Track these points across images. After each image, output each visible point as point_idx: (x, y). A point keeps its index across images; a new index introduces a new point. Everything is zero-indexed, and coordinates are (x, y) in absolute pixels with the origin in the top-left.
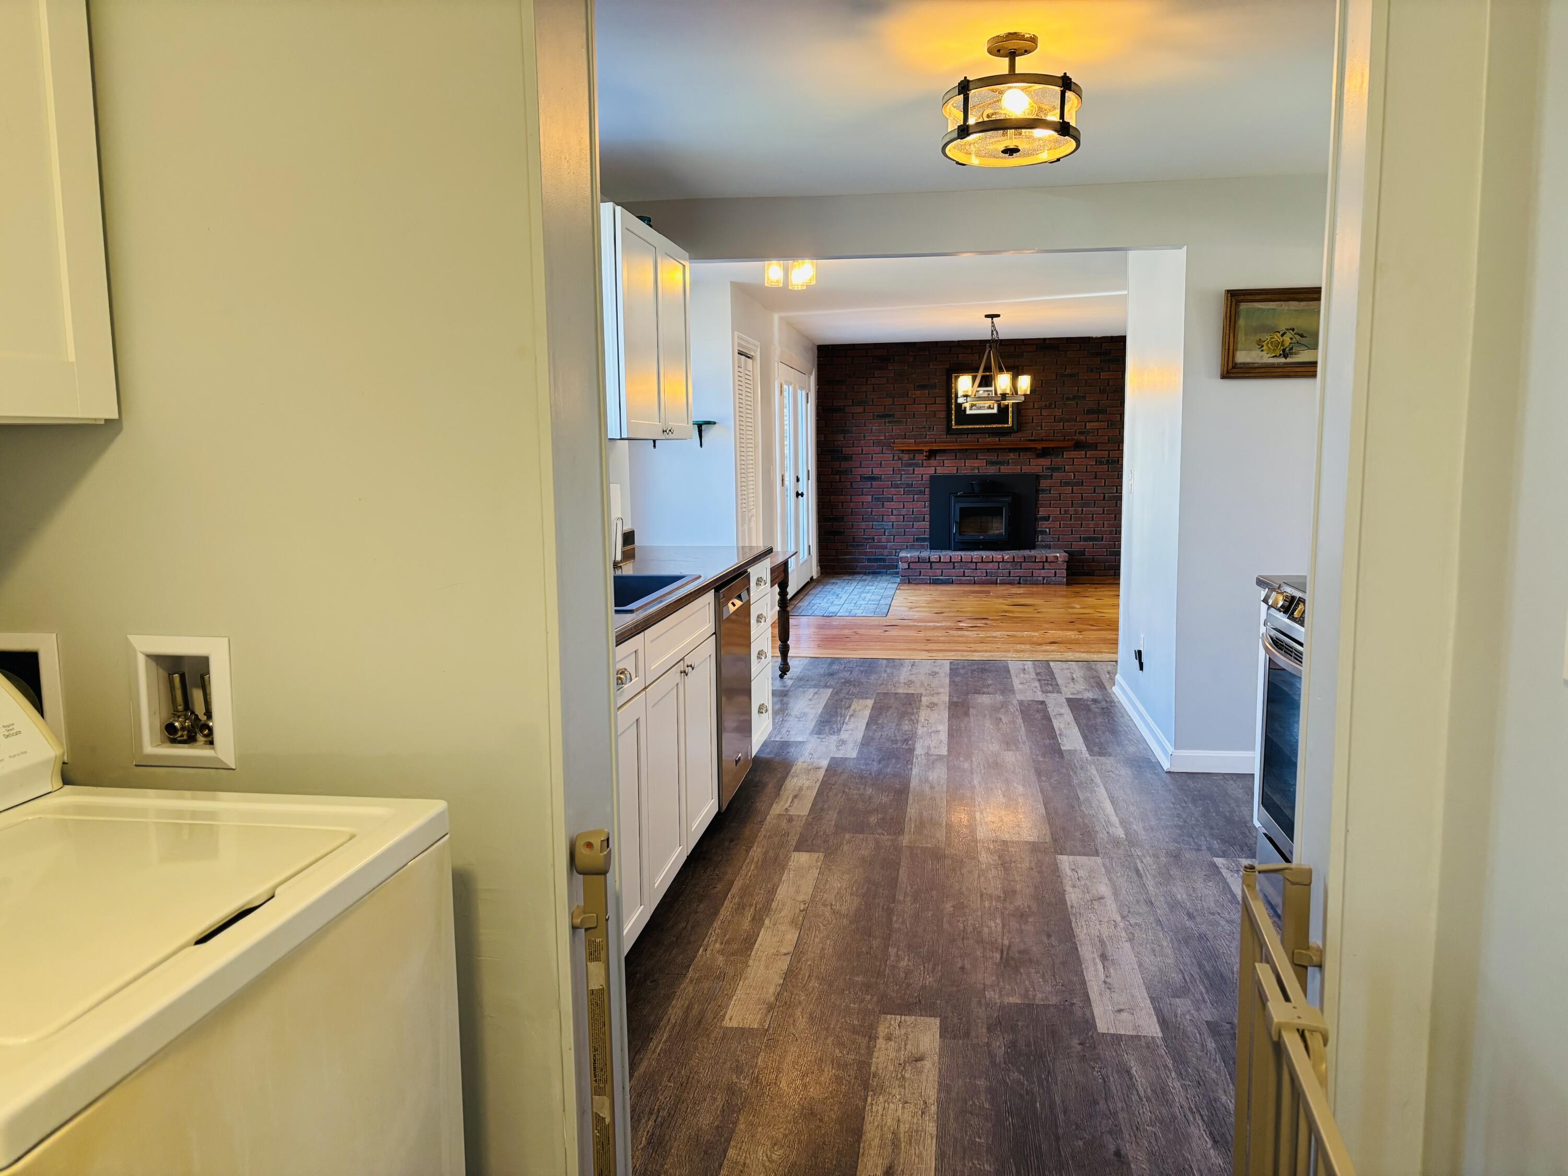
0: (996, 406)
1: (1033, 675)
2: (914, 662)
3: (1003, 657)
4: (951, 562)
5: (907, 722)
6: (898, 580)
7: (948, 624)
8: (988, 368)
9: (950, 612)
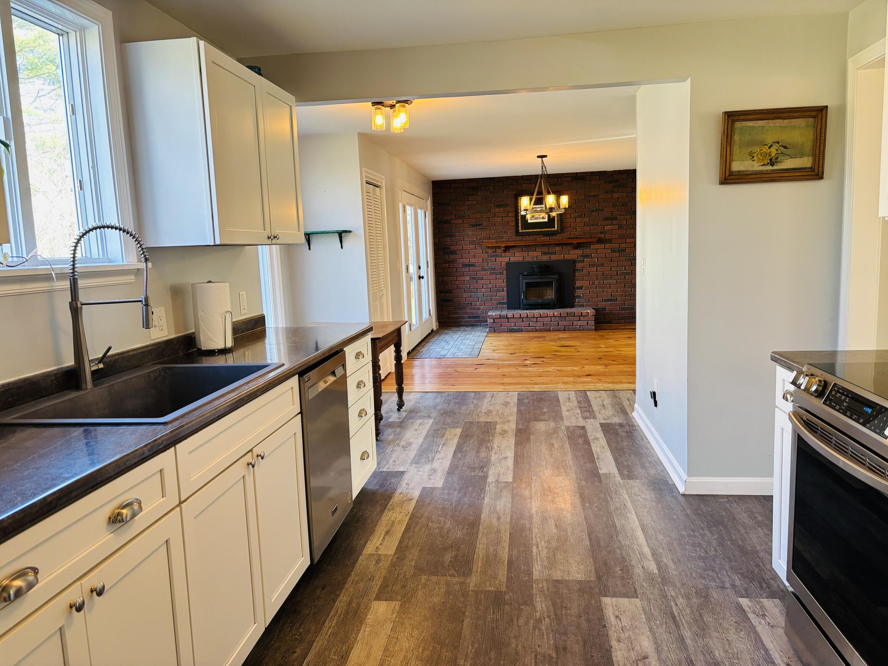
0: (547, 216)
1: (576, 404)
2: (493, 394)
3: (554, 388)
4: (520, 317)
5: (484, 449)
6: (487, 330)
7: (518, 362)
8: (540, 193)
9: (519, 353)
